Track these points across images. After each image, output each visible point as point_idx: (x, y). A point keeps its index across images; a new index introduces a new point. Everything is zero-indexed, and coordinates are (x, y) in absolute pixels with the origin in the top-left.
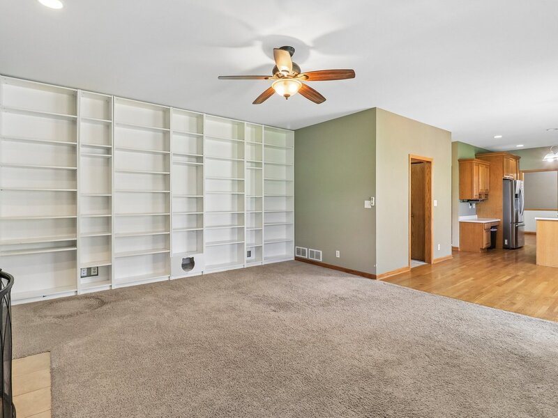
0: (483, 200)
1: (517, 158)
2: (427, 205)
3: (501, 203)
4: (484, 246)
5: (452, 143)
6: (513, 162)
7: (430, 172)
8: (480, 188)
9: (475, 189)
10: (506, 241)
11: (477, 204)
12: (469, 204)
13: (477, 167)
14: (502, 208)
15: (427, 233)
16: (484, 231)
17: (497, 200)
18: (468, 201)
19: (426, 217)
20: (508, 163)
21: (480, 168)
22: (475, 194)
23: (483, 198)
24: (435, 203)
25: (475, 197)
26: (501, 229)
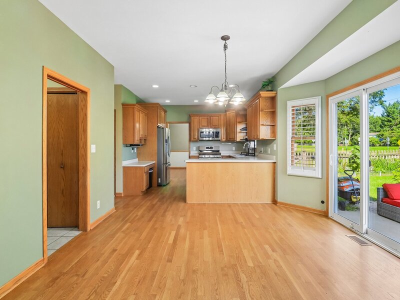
0: (142, 145)
1: (165, 112)
2: (81, 151)
3: (156, 147)
4: (145, 189)
5: (115, 85)
6: (163, 113)
7: (85, 106)
8: (141, 134)
9: (136, 133)
10: (159, 179)
11: (137, 148)
12: (131, 148)
13: (138, 113)
14: (157, 151)
15: (81, 190)
16: (145, 174)
17: (153, 145)
18: (131, 145)
19: (81, 168)
20: (160, 114)
21: (141, 114)
22: (136, 139)
23: (143, 143)
24: (92, 149)
25: (137, 142)
26: (156, 169)
